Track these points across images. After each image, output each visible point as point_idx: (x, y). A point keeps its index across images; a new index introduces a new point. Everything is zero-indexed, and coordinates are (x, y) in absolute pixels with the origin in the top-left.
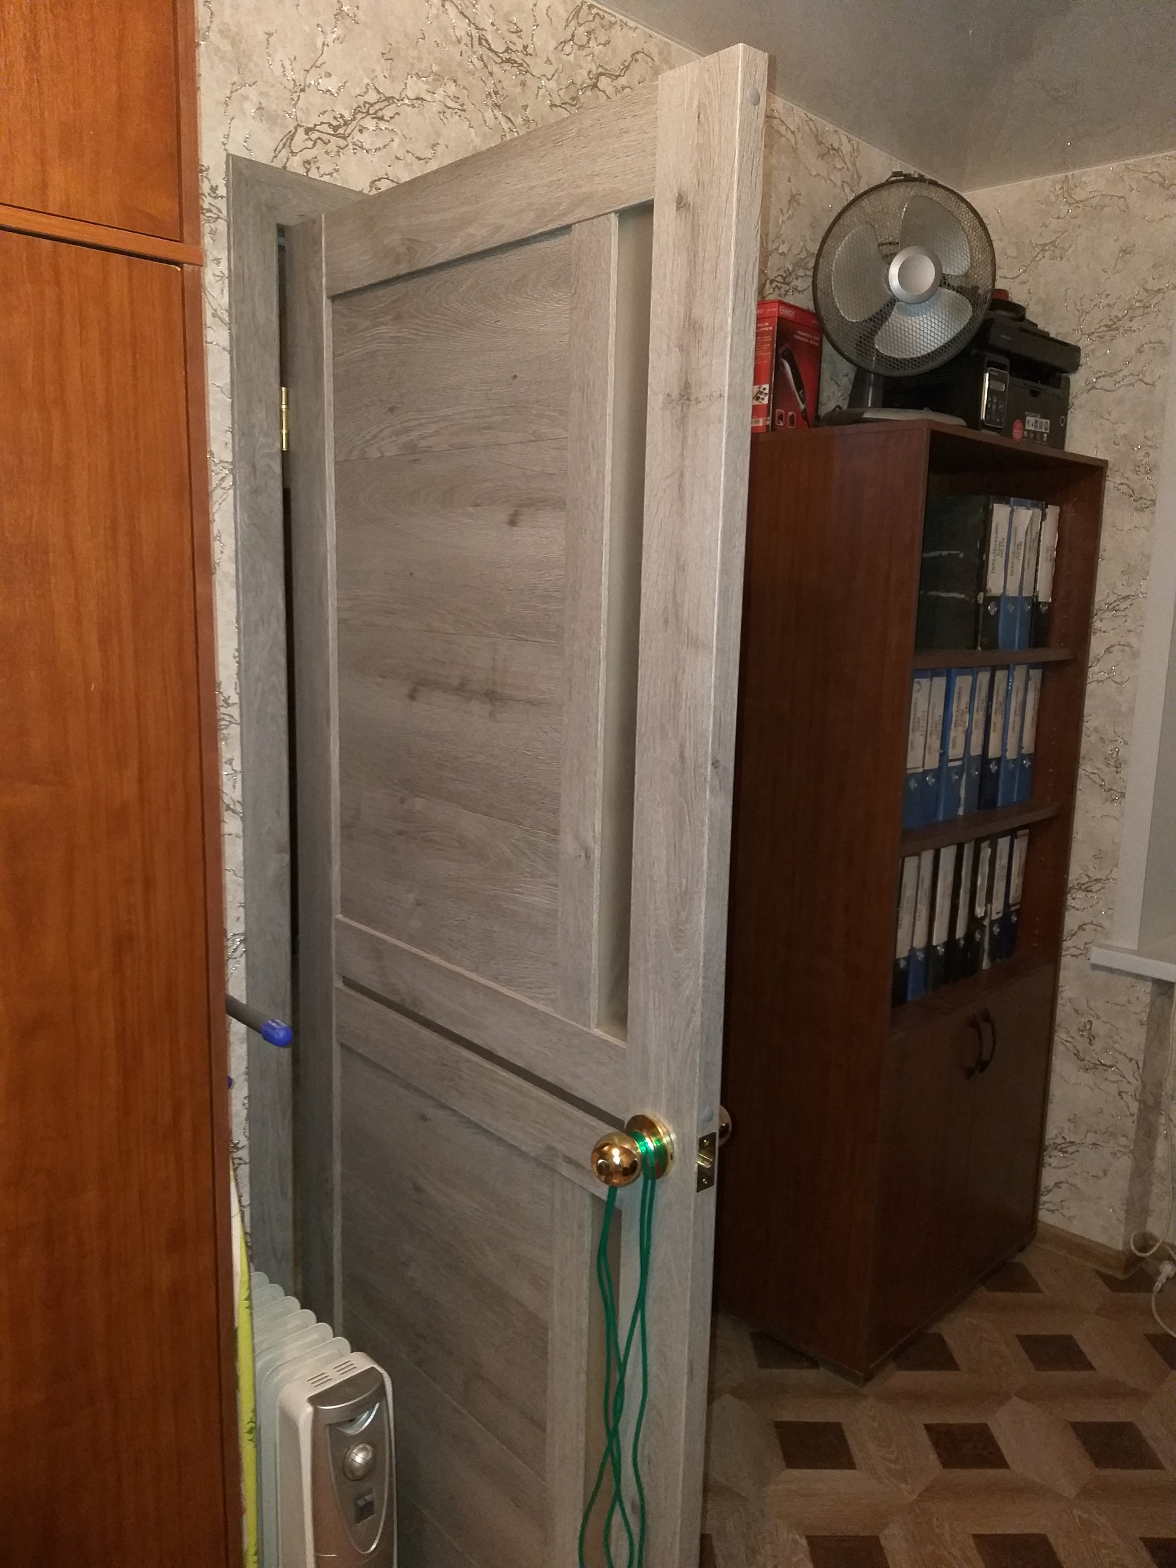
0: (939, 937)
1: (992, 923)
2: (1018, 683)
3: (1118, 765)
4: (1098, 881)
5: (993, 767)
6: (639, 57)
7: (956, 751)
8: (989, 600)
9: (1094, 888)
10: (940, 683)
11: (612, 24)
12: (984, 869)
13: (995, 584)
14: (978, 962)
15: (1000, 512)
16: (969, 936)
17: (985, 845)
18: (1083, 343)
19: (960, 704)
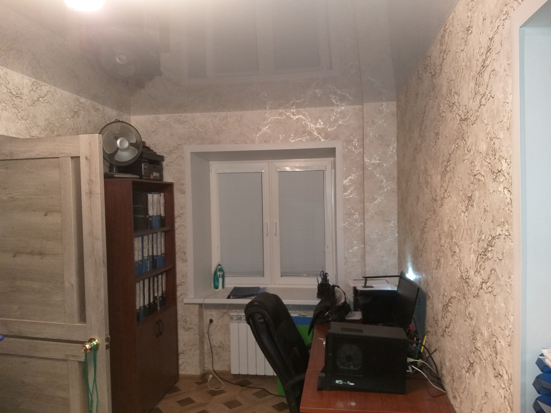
0: (147, 302)
1: (159, 297)
2: (159, 236)
3: (185, 254)
5: (155, 258)
6: (49, 92)
7: (146, 255)
8: (150, 217)
9: (183, 284)
10: (140, 238)
11: (42, 85)
12: (156, 284)
13: (151, 213)
14: (157, 308)
15: (150, 196)
16: (154, 301)
17: (155, 278)
18: (164, 155)
19: (145, 243)
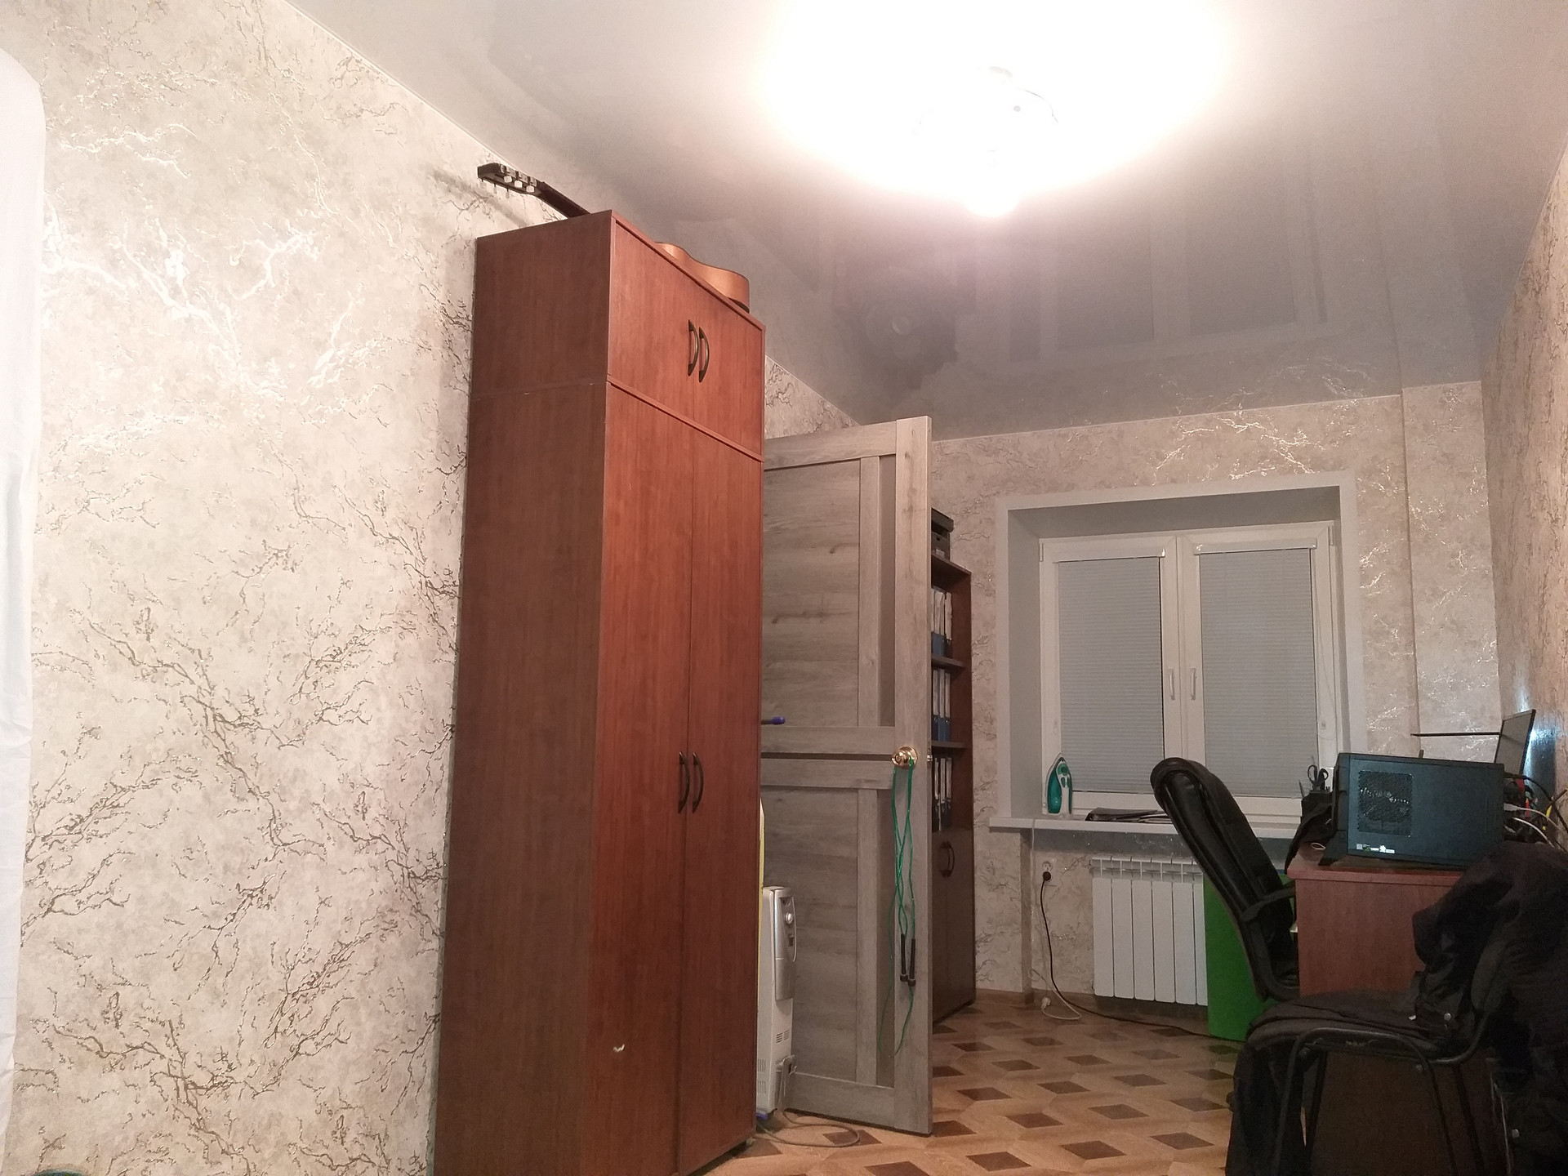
1: (941, 805)
3: (991, 721)
4: (988, 783)
9: (986, 788)
18: (955, 518)
